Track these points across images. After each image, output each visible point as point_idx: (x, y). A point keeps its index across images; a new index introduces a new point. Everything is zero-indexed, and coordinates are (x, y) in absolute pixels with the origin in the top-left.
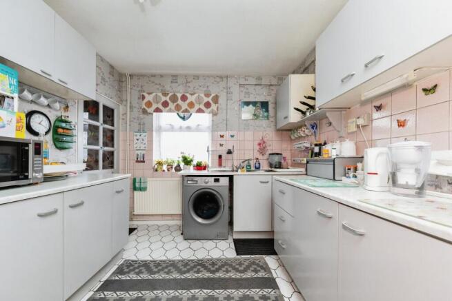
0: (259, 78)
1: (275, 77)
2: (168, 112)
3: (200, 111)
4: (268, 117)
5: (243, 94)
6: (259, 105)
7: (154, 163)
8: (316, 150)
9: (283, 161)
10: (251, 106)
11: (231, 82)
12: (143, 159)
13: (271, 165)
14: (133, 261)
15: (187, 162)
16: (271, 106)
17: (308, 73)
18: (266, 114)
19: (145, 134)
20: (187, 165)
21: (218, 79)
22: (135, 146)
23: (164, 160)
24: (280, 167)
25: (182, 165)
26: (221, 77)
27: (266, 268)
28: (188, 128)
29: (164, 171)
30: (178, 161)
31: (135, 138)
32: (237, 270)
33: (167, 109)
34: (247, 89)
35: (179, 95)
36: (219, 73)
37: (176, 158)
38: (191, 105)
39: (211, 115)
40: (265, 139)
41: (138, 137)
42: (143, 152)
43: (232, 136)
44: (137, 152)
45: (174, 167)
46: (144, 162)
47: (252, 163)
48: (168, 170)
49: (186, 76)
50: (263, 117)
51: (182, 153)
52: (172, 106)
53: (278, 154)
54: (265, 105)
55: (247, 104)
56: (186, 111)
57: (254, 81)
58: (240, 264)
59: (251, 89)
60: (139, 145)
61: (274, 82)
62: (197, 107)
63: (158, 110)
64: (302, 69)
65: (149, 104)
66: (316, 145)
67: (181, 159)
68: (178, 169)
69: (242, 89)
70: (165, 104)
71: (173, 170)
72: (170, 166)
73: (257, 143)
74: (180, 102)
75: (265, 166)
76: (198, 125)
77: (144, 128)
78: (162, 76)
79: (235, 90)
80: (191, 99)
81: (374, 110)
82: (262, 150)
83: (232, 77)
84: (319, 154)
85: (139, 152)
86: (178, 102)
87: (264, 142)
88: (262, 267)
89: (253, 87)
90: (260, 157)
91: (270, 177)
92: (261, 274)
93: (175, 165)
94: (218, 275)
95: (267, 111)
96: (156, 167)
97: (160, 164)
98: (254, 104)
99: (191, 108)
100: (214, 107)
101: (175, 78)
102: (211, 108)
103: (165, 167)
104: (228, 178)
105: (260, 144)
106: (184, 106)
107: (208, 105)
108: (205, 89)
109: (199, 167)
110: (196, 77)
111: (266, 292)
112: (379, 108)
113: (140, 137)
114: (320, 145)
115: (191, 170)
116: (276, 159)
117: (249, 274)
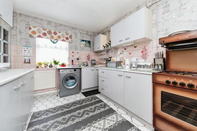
0: (87, 32)
1: (93, 33)
2: (46, 38)
3: (63, 40)
4: (90, 47)
5: (81, 37)
6: (87, 42)
7: (37, 63)
8: (109, 59)
9: (96, 63)
10: (84, 42)
11: (77, 31)
12: (29, 61)
13: (92, 64)
14: (39, 112)
15: (56, 63)
16: (91, 43)
17: (104, 34)
18: (90, 45)
19: (30, 48)
20: (56, 64)
21: (71, 28)
22: (23, 54)
23: (42, 62)
24: (95, 65)
25: (53, 64)
26: (73, 28)
27: (97, 98)
28: (56, 47)
29: (43, 67)
30: (51, 62)
31: (23, 50)
32: (89, 101)
33: (45, 37)
34: (83, 35)
35: (53, 32)
36: (72, 26)
37: (50, 61)
38: (59, 37)
39: (68, 43)
40: (89, 55)
41: (25, 49)
42: (29, 58)
43: (78, 53)
44: (25, 57)
45: (48, 65)
46: (30, 63)
47: (85, 63)
48: (45, 67)
49: (55, 23)
50: (89, 46)
51: (53, 59)
52: (48, 36)
53: (94, 60)
54: (89, 42)
55: (83, 41)
56: (56, 39)
57: (86, 33)
58: (89, 99)
59: (84, 35)
60: (26, 53)
61: (92, 34)
62: (62, 38)
63: (39, 36)
64: (102, 33)
65: (34, 33)
66: (109, 58)
67: (53, 62)
68: (51, 66)
69: (81, 34)
70: (45, 34)
71: (48, 67)
72: (46, 65)
73: (86, 56)
74: (53, 35)
75: (90, 64)
76: (61, 47)
77: (30, 45)
78: (41, 20)
79: (79, 34)
80: (59, 34)
81: (124, 50)
82: (88, 59)
83: (77, 29)
84: (110, 60)
85: (26, 58)
86: (52, 35)
87: (89, 56)
88: (96, 98)
89: (85, 34)
90: (88, 61)
91: (94, 68)
92: (97, 100)
93: (49, 65)
94: (83, 104)
95: (90, 44)
96: (38, 65)
97: (40, 64)
98: (86, 41)
99: (59, 39)
100: (70, 40)
101: (49, 23)
102: (69, 40)
103: (43, 66)
104: (79, 69)
105: (87, 56)
106: (56, 37)
107: (67, 38)
108: (65, 31)
109: (63, 65)
110: (61, 25)
111: (101, 103)
112: (125, 49)
113: (27, 50)
114: (110, 58)
115: (58, 67)
116: (93, 62)
117: (93, 101)
